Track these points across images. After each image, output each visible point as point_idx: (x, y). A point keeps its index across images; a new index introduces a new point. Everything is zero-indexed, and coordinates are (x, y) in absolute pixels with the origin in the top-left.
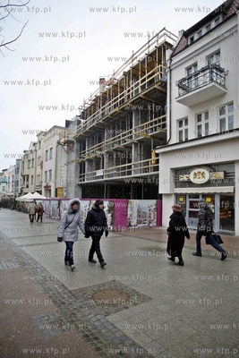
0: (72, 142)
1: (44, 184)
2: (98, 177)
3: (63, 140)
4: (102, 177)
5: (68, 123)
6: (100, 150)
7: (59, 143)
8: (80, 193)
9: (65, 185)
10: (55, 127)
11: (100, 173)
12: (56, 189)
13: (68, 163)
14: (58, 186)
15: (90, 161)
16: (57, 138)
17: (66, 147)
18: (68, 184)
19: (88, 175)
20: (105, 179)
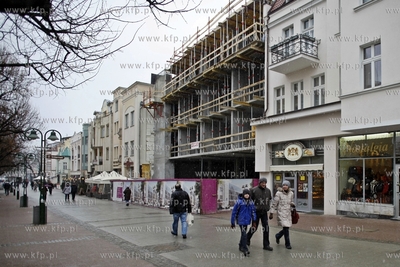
0: (161, 104)
1: (124, 160)
2: (194, 151)
3: (147, 102)
4: (198, 151)
5: (154, 78)
6: (195, 117)
7: (142, 105)
8: (172, 171)
9: (152, 161)
10: (137, 83)
11: (195, 145)
12: (141, 167)
13: (156, 132)
14: (143, 162)
15: (183, 129)
16: (140, 98)
17: (152, 111)
18: (157, 159)
19: (182, 148)
20: (201, 153)
